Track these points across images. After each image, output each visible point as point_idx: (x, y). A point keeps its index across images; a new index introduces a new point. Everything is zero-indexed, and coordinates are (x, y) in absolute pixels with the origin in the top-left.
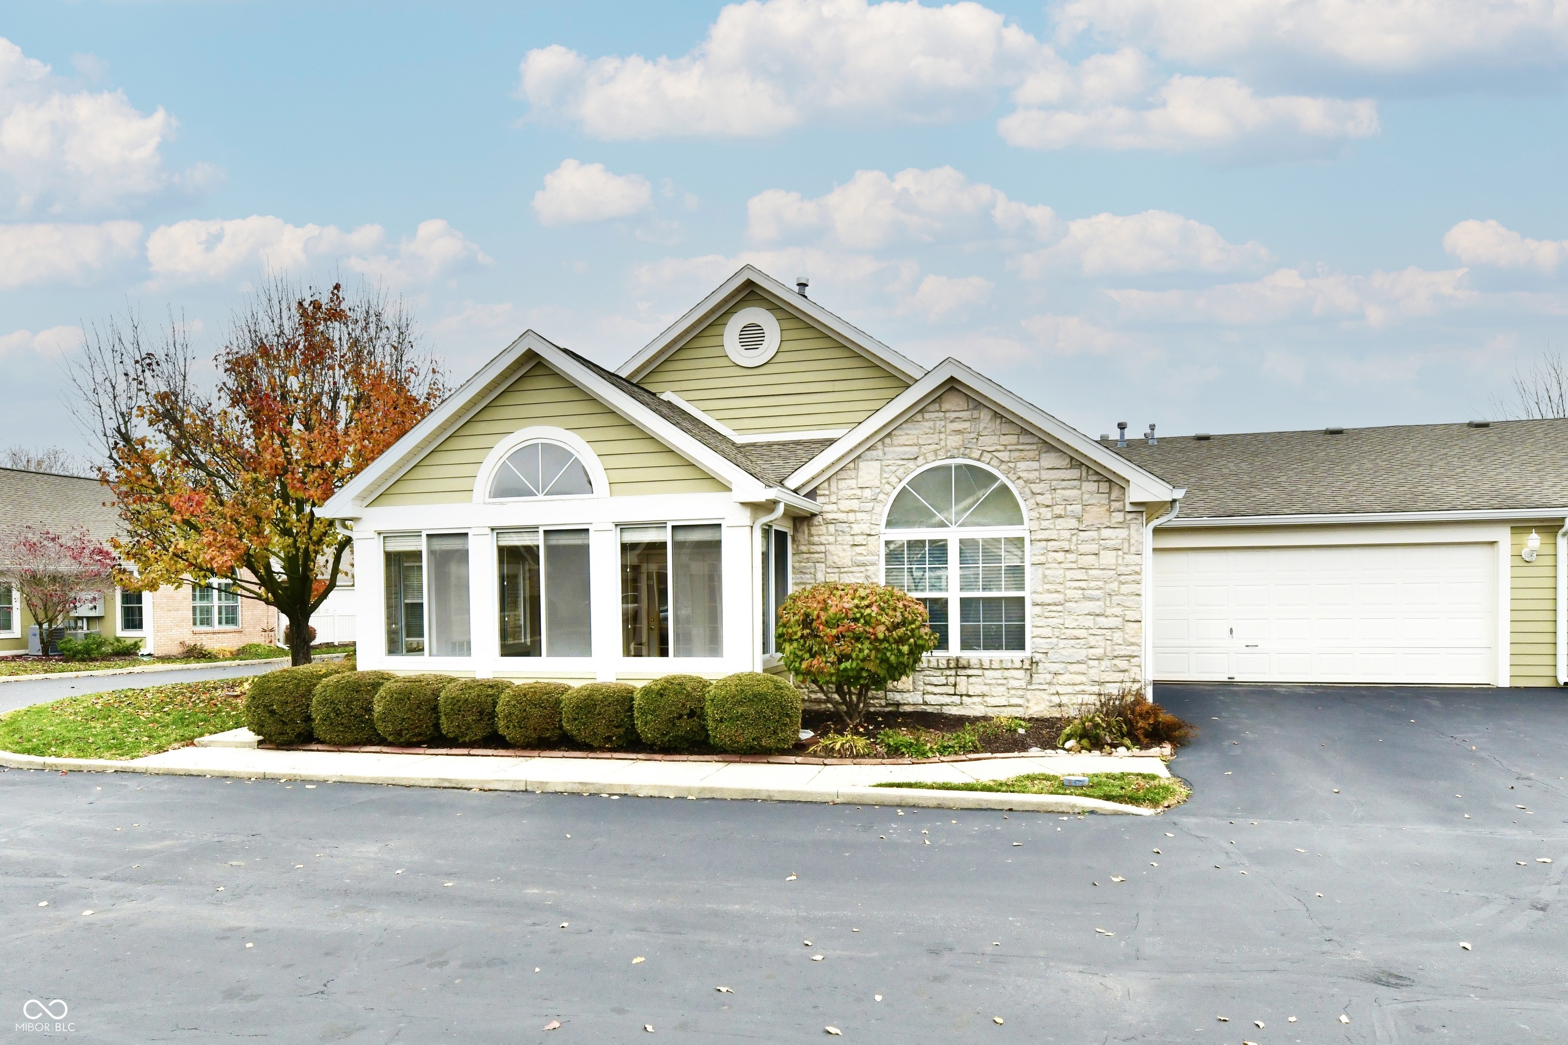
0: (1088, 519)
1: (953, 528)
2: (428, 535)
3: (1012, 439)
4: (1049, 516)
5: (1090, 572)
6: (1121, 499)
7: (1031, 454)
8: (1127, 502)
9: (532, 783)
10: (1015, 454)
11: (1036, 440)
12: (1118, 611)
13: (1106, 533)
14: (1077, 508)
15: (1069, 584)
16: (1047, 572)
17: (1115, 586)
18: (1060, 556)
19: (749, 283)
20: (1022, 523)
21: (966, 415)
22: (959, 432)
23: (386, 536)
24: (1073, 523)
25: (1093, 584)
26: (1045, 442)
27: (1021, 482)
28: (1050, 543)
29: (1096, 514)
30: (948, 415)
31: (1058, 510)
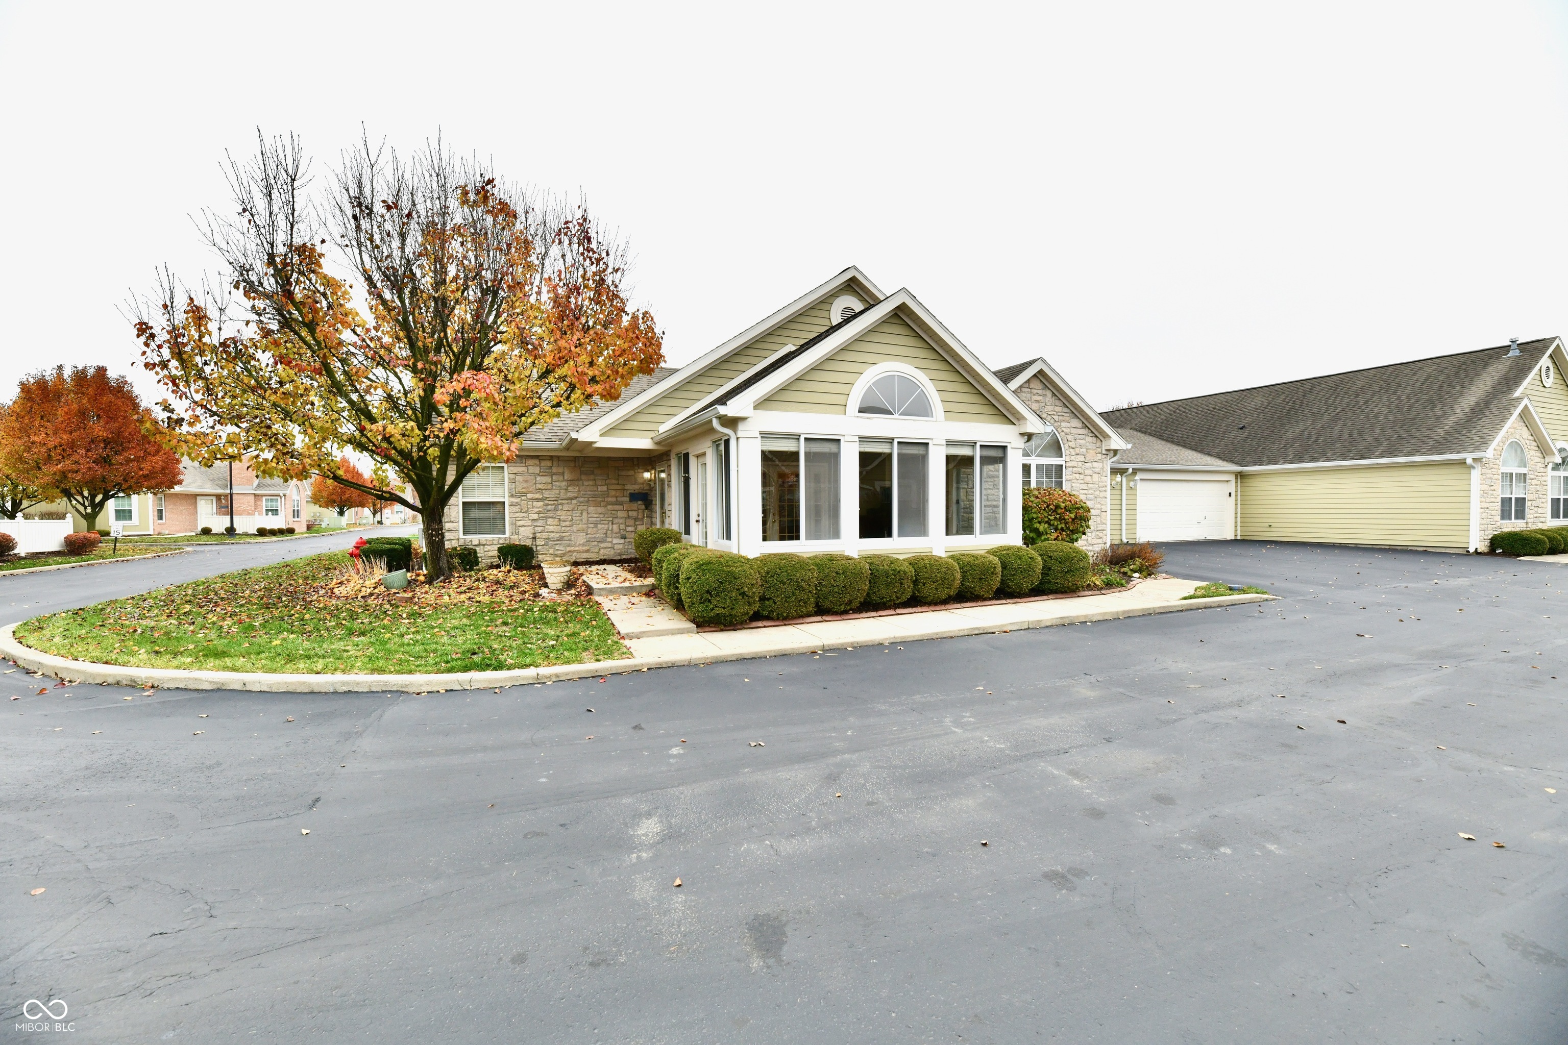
0: (1089, 457)
1: (1033, 457)
2: (805, 439)
3: (1058, 409)
4: (1074, 454)
5: (1090, 485)
6: (1100, 447)
7: (1067, 418)
8: (1104, 448)
9: (1033, 622)
10: (1061, 418)
11: (1068, 411)
12: (1098, 506)
13: (1095, 464)
14: (1084, 450)
15: (1081, 491)
16: (1073, 485)
17: (1097, 493)
18: (1077, 476)
19: (853, 280)
20: (1061, 456)
21: (1040, 392)
22: (1037, 401)
23: (765, 436)
24: (1082, 459)
25: (1090, 492)
26: (1073, 412)
27: (1063, 433)
28: (1074, 469)
29: (1091, 455)
30: (1033, 391)
31: (1077, 450)
